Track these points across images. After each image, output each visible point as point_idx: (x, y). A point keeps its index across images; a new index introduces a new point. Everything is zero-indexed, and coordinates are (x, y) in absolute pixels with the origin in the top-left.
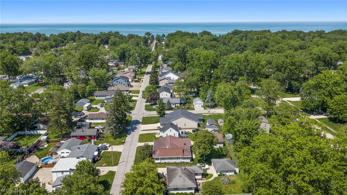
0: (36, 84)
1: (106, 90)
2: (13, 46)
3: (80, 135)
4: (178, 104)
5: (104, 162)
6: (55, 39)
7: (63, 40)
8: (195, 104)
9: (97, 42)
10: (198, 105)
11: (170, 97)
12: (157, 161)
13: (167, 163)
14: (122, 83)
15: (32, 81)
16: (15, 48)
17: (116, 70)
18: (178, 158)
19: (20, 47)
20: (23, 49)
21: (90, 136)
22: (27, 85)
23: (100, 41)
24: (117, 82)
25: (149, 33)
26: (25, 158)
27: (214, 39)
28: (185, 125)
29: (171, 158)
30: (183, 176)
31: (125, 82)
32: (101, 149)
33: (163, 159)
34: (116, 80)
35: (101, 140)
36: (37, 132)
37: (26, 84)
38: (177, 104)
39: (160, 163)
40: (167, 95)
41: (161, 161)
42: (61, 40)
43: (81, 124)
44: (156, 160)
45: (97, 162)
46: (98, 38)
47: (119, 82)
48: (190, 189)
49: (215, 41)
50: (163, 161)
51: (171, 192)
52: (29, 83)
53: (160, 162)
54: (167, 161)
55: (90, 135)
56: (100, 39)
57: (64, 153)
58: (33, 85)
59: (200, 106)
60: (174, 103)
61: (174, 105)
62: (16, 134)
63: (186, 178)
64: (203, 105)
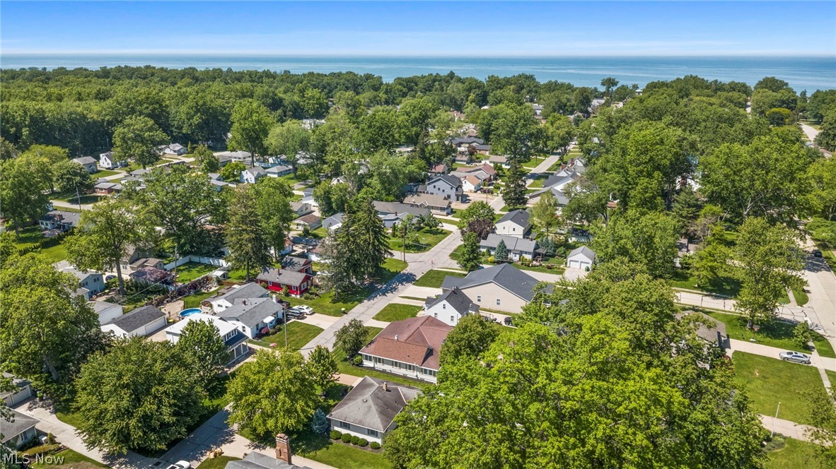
0: (292, 175)
1: (402, 202)
2: (299, 99)
3: (273, 280)
4: (529, 253)
5: (278, 339)
6: (389, 88)
7: (405, 90)
8: (571, 261)
9: (470, 97)
10: (578, 264)
11: (522, 237)
12: (367, 363)
13: (388, 373)
14: (443, 191)
15: (287, 169)
16: (302, 103)
17: (464, 161)
18: (410, 367)
19: (311, 101)
20: (316, 106)
21: (289, 287)
22: (276, 176)
23: (478, 94)
24: (435, 187)
25: (614, 80)
26: (165, 302)
27: (783, 102)
28: (498, 304)
29: (396, 364)
30: (371, 402)
31: (452, 188)
32: (291, 315)
33: (379, 361)
34: (432, 183)
35: (306, 298)
36: (219, 263)
37: (275, 173)
38: (526, 253)
39: (373, 369)
40: (514, 230)
41: (376, 366)
42: (401, 91)
43: (291, 259)
44: (366, 359)
45: (265, 338)
46: (475, 88)
47: (439, 189)
48: (372, 433)
49: (787, 108)
50: (379, 366)
51: (336, 428)
52: (281, 172)
53: (373, 366)
54: (388, 368)
55: (290, 283)
56: (478, 91)
57: (221, 306)
58: (287, 176)
59: (584, 266)
60: (518, 251)
61: (518, 256)
62: (187, 259)
63: (374, 408)
64: (590, 266)
